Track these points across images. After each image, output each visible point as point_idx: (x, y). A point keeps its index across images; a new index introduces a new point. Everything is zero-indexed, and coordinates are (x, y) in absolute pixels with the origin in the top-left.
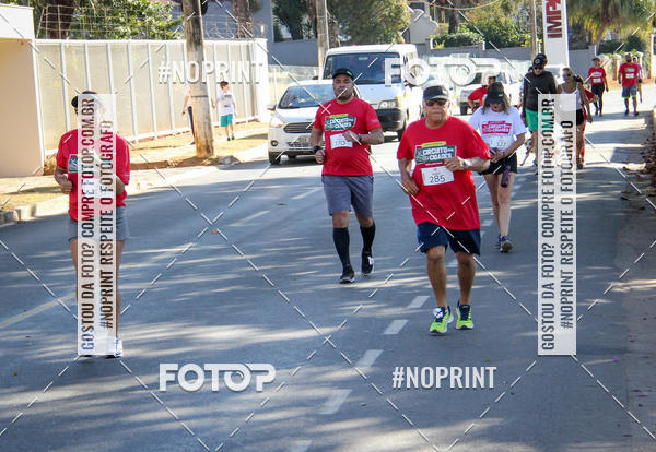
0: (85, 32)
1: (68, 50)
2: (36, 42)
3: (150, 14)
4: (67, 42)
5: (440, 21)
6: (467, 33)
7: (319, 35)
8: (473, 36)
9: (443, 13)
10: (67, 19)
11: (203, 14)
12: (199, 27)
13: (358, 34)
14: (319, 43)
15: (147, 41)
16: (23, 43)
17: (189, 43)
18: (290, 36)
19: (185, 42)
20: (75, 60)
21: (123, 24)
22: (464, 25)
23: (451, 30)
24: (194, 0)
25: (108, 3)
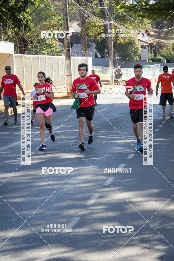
0: (31, 52)
1: (25, 58)
2: (15, 55)
3: (53, 47)
4: (25, 55)
5: (151, 53)
6: (160, 57)
7: (110, 56)
8: (162, 58)
9: (152, 50)
10: (26, 48)
11: (71, 48)
12: (70, 52)
13: (123, 56)
14: (110, 59)
15: (52, 56)
16: (11, 55)
17: (66, 57)
18: (100, 56)
19: (65, 57)
20: (28, 61)
21: (44, 50)
22: (159, 54)
23: (155, 56)
24: (68, 43)
25: (39, 43)
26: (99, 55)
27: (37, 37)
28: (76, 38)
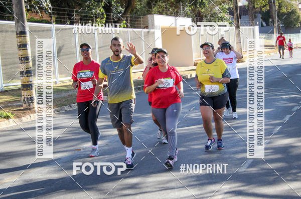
3: (225, 19)
7: (274, 25)
10: (201, 21)
11: (240, 19)
12: (239, 23)
13: (286, 24)
17: (236, 28)
24: (237, 15)
25: (213, 17)
26: (264, 24)
27: (210, 12)
28: (244, 11)
